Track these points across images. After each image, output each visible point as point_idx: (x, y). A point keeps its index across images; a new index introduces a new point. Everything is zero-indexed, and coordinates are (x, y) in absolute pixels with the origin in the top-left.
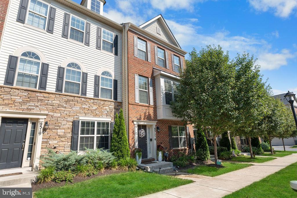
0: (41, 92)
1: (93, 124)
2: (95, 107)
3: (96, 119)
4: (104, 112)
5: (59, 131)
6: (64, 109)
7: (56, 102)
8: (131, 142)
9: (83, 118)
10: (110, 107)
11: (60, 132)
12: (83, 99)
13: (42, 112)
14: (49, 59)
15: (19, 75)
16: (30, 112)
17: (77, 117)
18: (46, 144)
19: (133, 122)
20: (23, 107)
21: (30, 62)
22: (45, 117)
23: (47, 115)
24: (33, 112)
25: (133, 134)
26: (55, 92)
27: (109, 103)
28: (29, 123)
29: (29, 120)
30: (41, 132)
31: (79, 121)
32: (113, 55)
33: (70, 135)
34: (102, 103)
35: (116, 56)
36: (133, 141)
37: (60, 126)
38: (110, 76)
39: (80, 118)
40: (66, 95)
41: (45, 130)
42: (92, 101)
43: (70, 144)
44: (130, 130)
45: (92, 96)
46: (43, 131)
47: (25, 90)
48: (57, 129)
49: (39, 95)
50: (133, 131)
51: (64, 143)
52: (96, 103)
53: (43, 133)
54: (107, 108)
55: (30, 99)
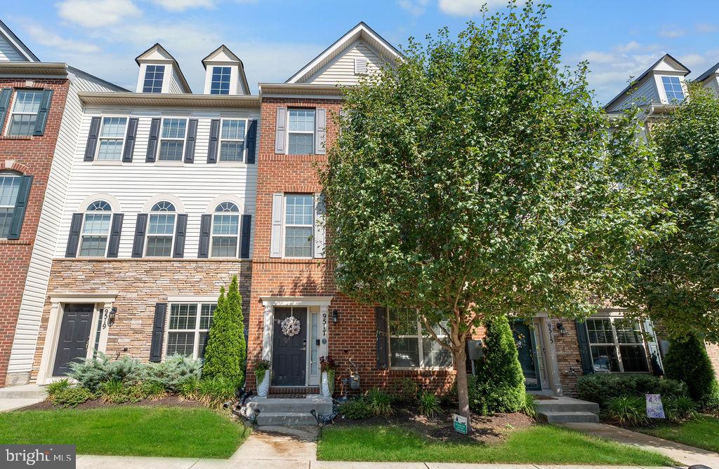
0: (109, 261)
1: (194, 308)
2: (198, 277)
3: (200, 300)
4: (216, 284)
5: (133, 322)
6: (142, 285)
7: (131, 274)
8: (251, 345)
9: (175, 298)
10: (230, 272)
11: (135, 324)
12: (176, 264)
13: (110, 293)
14: (124, 206)
15: (85, 239)
16: (94, 294)
17: (165, 297)
18: (114, 344)
19: (261, 301)
20: (86, 287)
21: (98, 217)
22: (113, 300)
23: (116, 297)
24: (97, 294)
25: (259, 328)
26: (130, 258)
27: (230, 265)
28: (95, 310)
29: (96, 306)
30: (106, 323)
31: (165, 305)
32: (243, 164)
33: (150, 329)
34: (214, 266)
35: (251, 165)
36: (259, 344)
37: (134, 314)
38: (235, 209)
39: (170, 299)
40: (147, 261)
41: (112, 320)
42: (194, 265)
43: (150, 344)
44: (252, 319)
45: (195, 256)
46: (110, 323)
47: (89, 261)
48: (131, 319)
49: (107, 266)
50: (261, 322)
51: (141, 343)
52: (201, 267)
53: (110, 326)
54: (223, 275)
55: (95, 274)
